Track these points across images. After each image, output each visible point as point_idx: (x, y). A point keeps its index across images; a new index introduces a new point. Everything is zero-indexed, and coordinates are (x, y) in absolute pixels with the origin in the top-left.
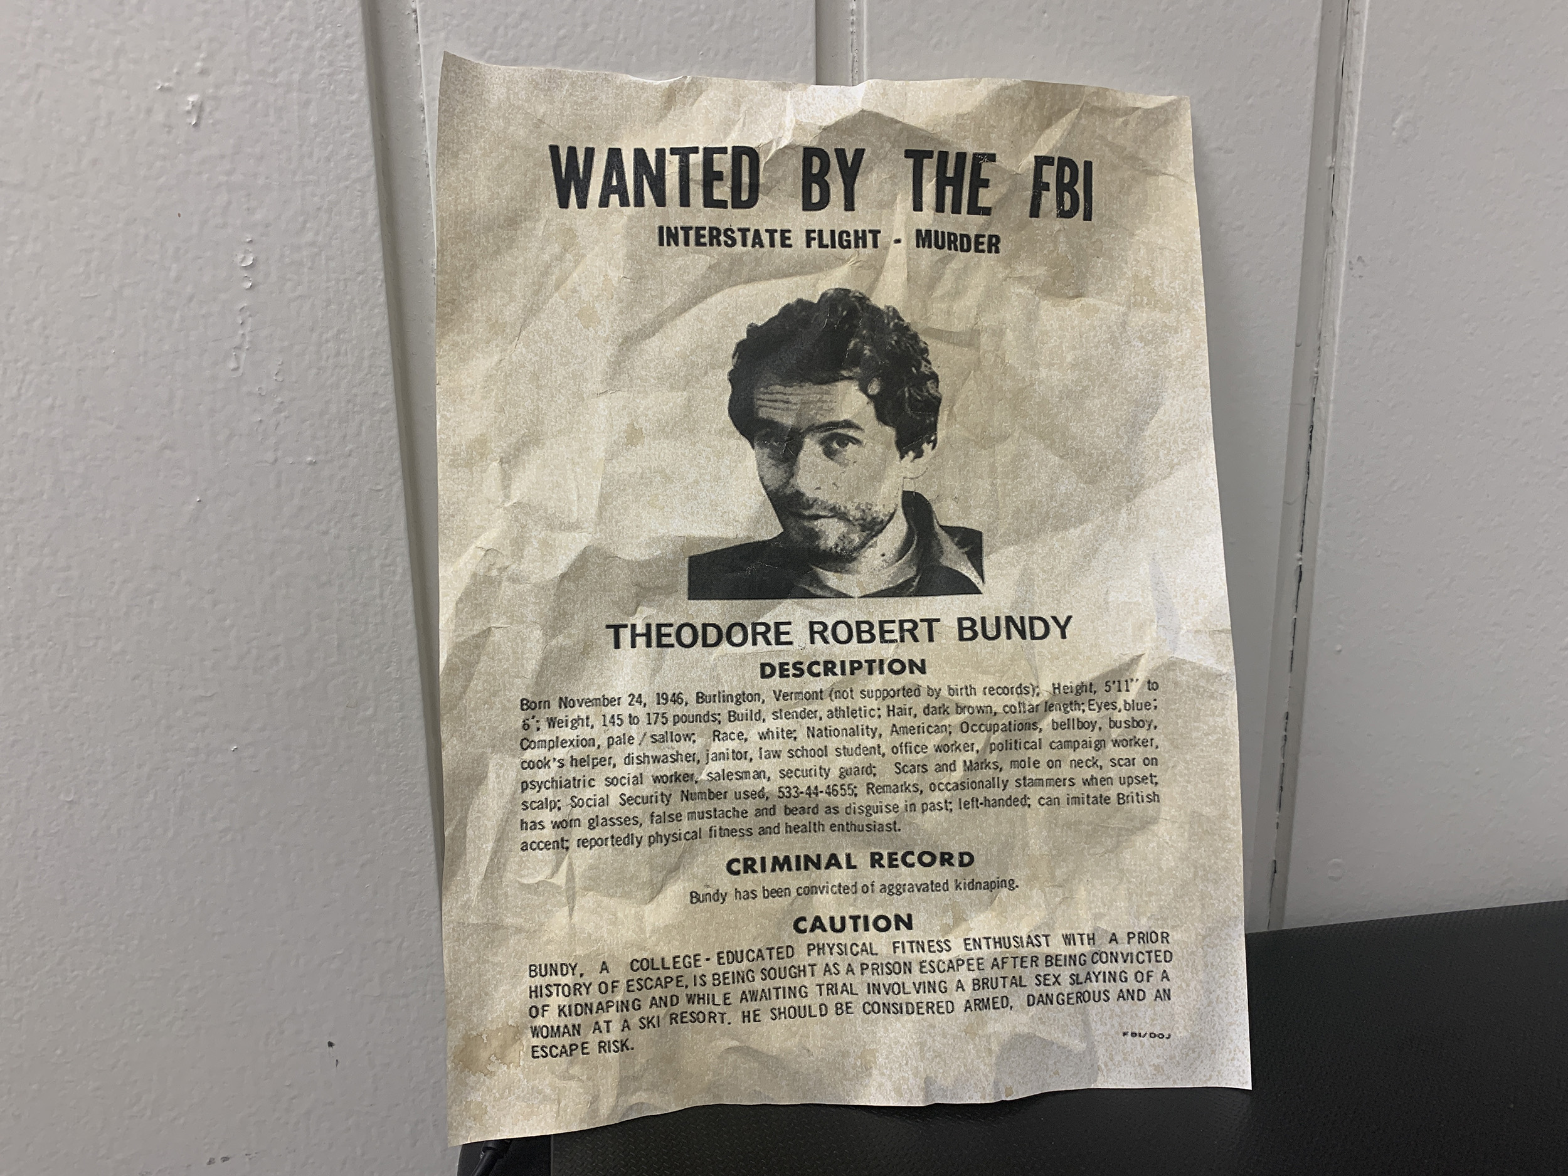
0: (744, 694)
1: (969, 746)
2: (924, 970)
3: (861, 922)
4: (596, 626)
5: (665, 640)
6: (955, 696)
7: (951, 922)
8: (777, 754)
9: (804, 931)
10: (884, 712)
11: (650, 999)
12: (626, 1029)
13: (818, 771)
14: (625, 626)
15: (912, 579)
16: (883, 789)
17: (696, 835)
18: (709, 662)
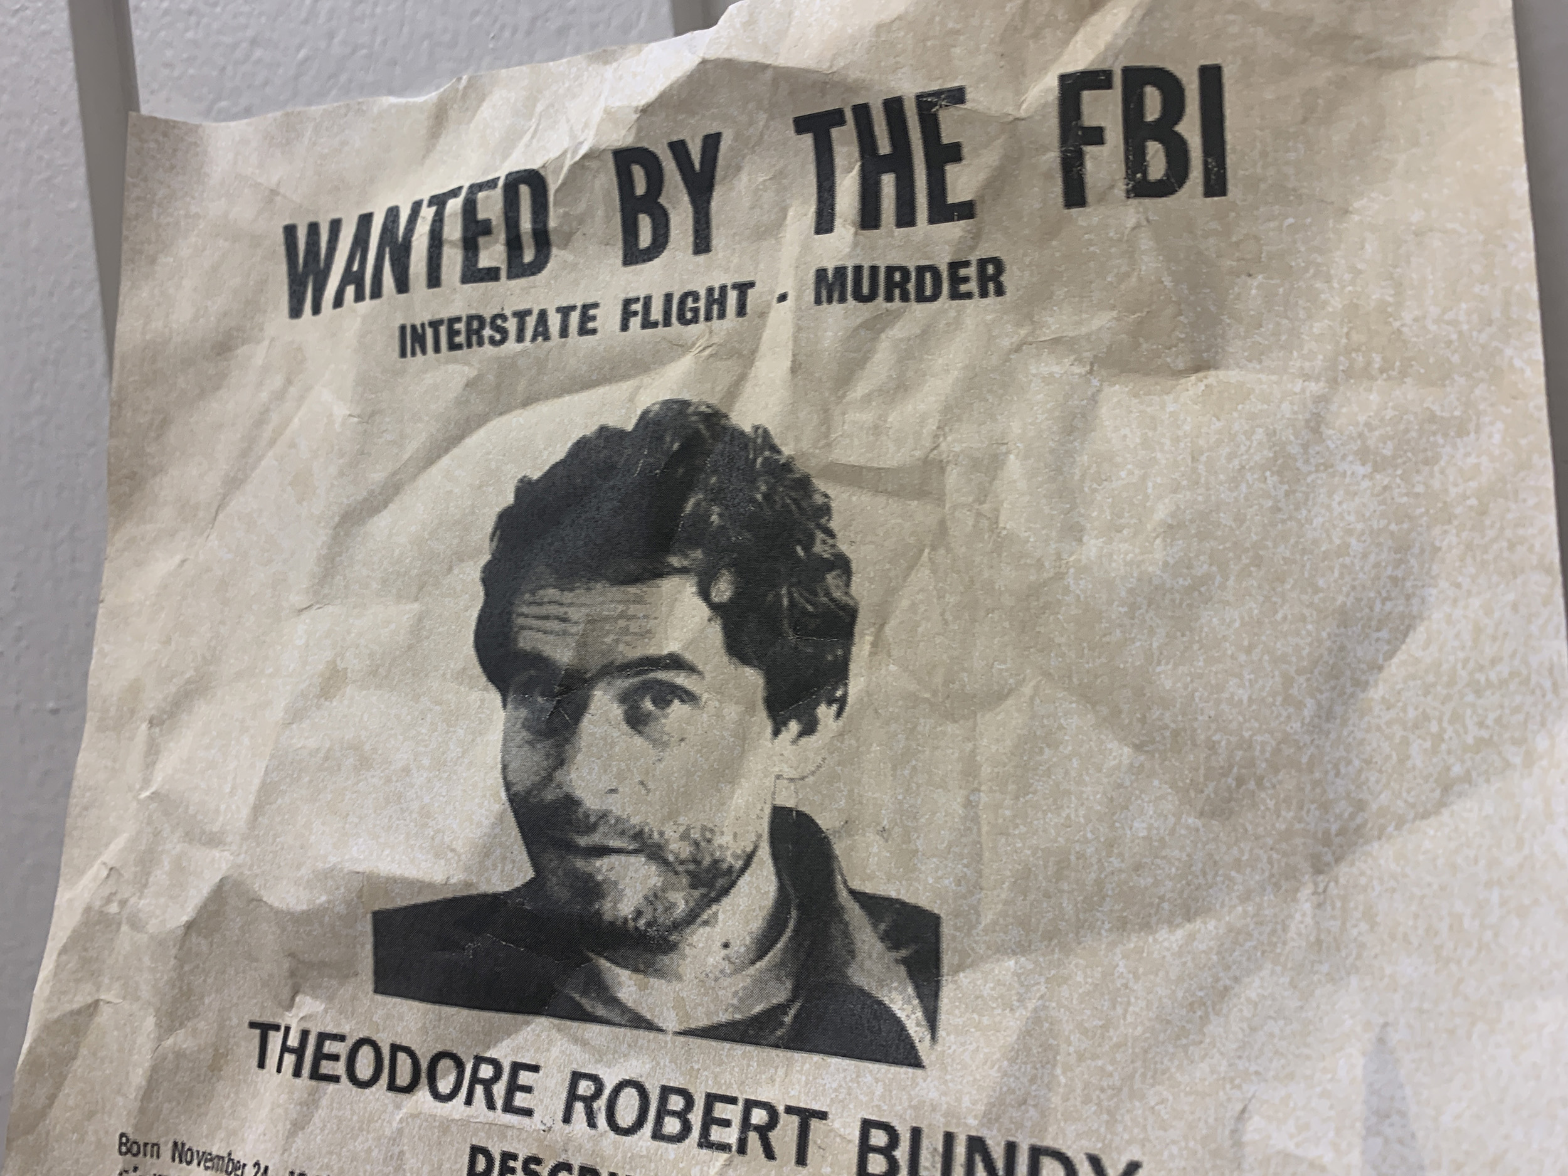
4: (235, 1021)
5: (326, 1067)
14: (277, 1028)
15: (782, 1008)
18: (389, 1122)
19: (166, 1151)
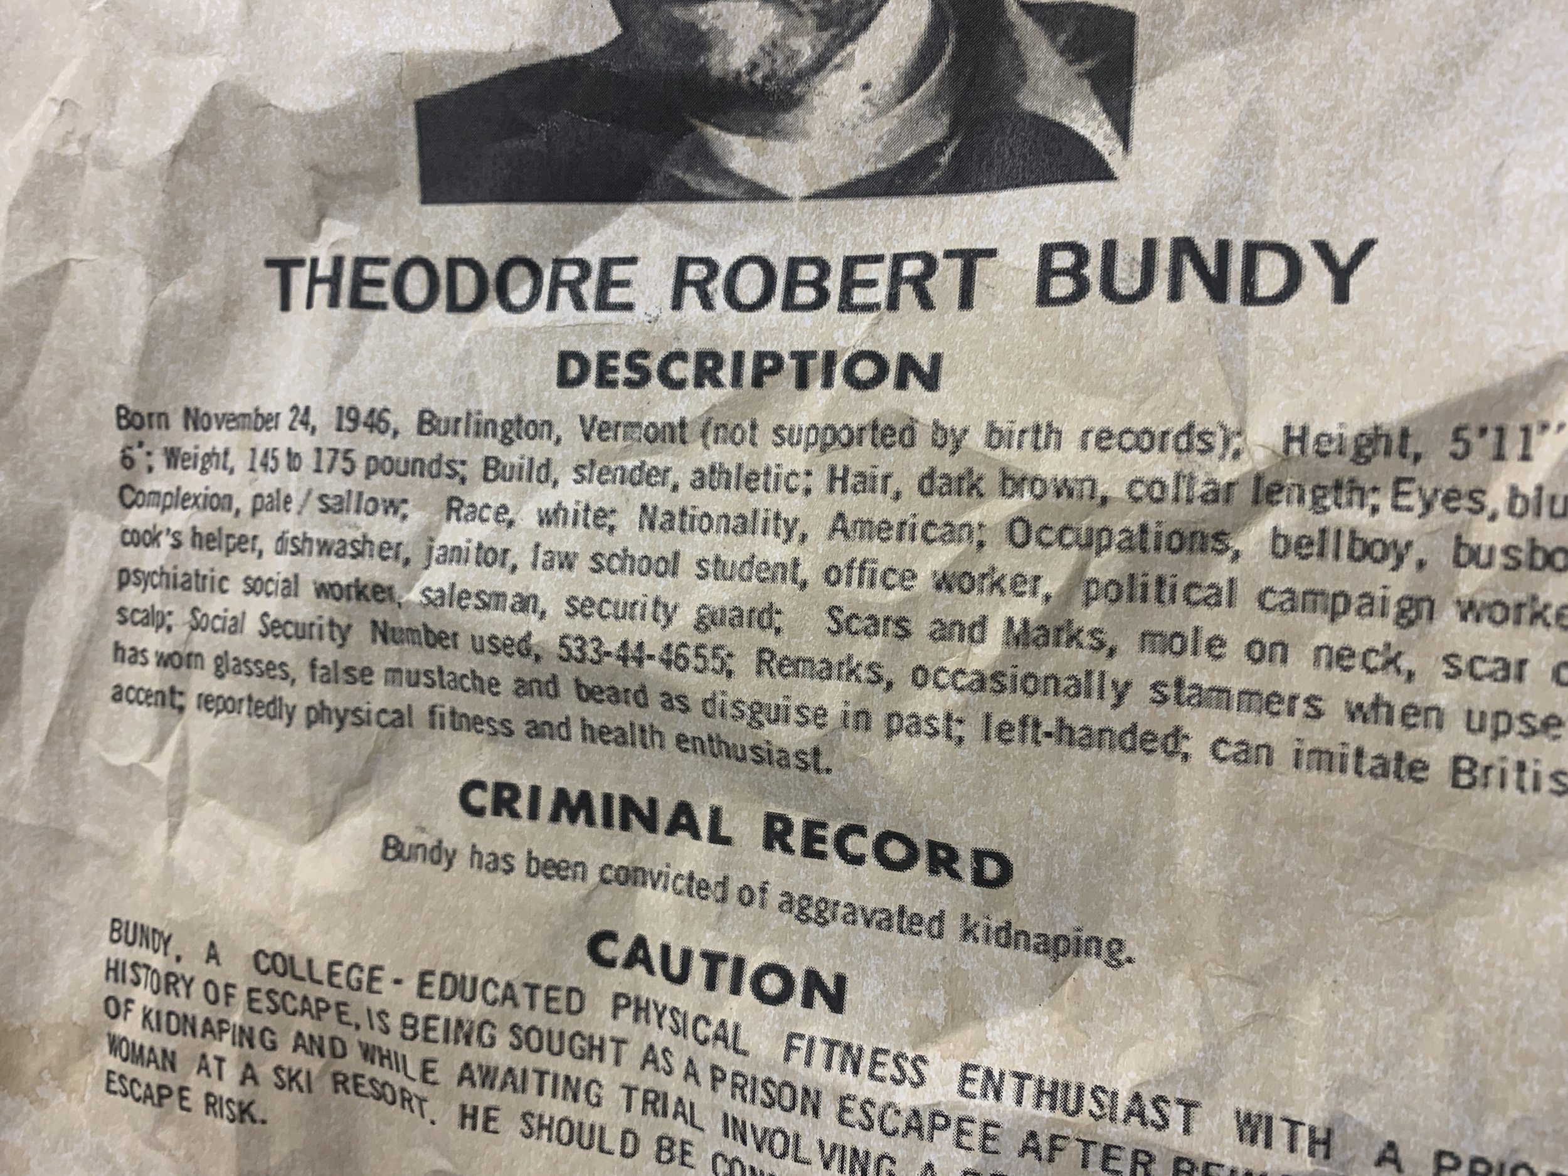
0: (519, 420)
1: (1031, 583)
2: (847, 1117)
3: (725, 971)
4: (247, 262)
5: (369, 294)
6: (1002, 452)
7: (939, 1015)
8: (567, 562)
9: (610, 963)
10: (820, 481)
11: (293, 1034)
12: (249, 1082)
13: (650, 608)
14: (300, 263)
15: (937, 148)
16: (794, 666)
17: (401, 719)
18: (454, 344)
19: (176, 421)
